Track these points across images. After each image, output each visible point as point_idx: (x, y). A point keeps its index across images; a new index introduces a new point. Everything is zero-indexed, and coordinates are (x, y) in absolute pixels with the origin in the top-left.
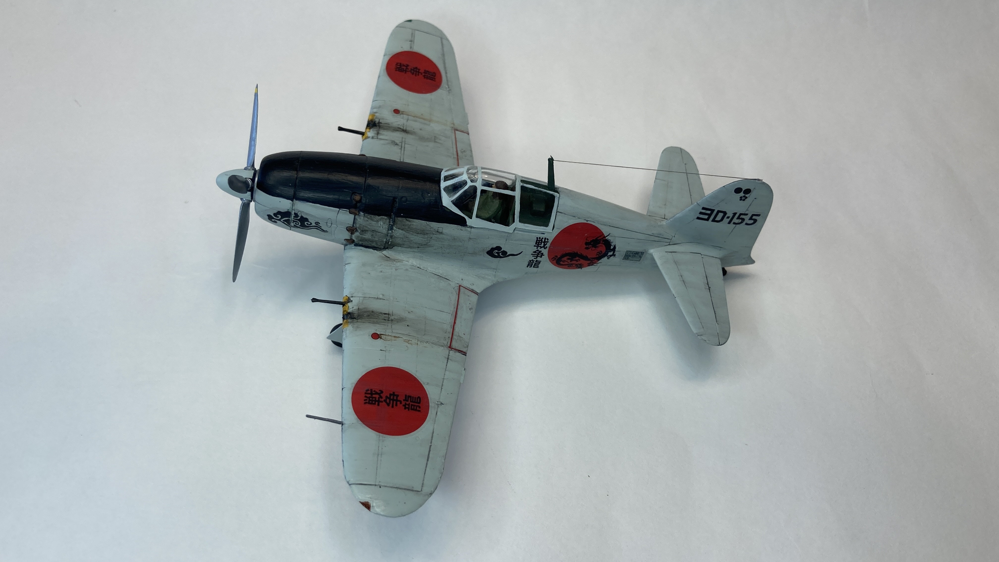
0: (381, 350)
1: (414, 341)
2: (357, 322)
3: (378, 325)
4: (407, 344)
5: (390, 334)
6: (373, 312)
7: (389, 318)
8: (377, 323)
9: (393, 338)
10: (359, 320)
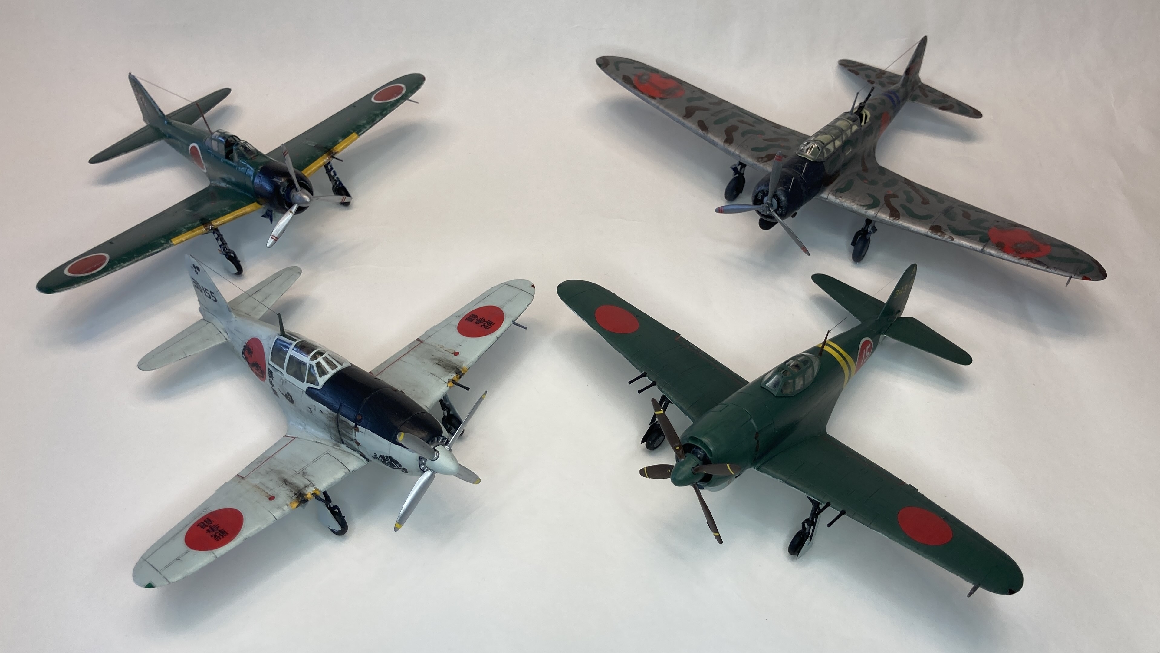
0: (461, 346)
1: (438, 347)
2: (458, 366)
3: (449, 359)
4: (444, 346)
5: (448, 353)
6: (444, 368)
7: (439, 362)
8: (448, 361)
9: (448, 350)
10: (456, 366)
